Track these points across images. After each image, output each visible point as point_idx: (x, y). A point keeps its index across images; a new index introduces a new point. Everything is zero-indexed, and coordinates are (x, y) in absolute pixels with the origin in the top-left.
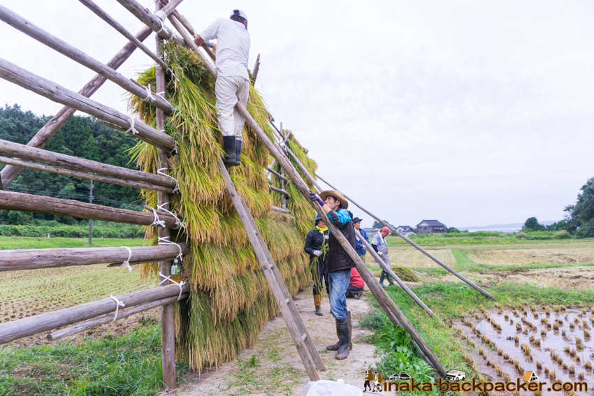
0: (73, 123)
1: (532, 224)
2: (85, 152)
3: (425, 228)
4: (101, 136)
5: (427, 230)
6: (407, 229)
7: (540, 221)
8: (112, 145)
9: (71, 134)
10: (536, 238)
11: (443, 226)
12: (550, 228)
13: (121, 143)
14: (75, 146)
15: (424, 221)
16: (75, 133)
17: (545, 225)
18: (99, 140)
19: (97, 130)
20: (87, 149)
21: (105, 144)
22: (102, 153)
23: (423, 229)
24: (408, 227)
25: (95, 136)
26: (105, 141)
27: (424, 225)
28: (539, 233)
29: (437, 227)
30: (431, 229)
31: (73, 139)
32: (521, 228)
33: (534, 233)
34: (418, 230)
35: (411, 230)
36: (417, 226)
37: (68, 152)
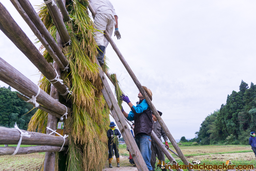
1: (183, 139)
7: (186, 138)
10: (186, 145)
12: (190, 141)
17: (188, 140)
28: (186, 143)
32: (179, 141)
33: (185, 143)
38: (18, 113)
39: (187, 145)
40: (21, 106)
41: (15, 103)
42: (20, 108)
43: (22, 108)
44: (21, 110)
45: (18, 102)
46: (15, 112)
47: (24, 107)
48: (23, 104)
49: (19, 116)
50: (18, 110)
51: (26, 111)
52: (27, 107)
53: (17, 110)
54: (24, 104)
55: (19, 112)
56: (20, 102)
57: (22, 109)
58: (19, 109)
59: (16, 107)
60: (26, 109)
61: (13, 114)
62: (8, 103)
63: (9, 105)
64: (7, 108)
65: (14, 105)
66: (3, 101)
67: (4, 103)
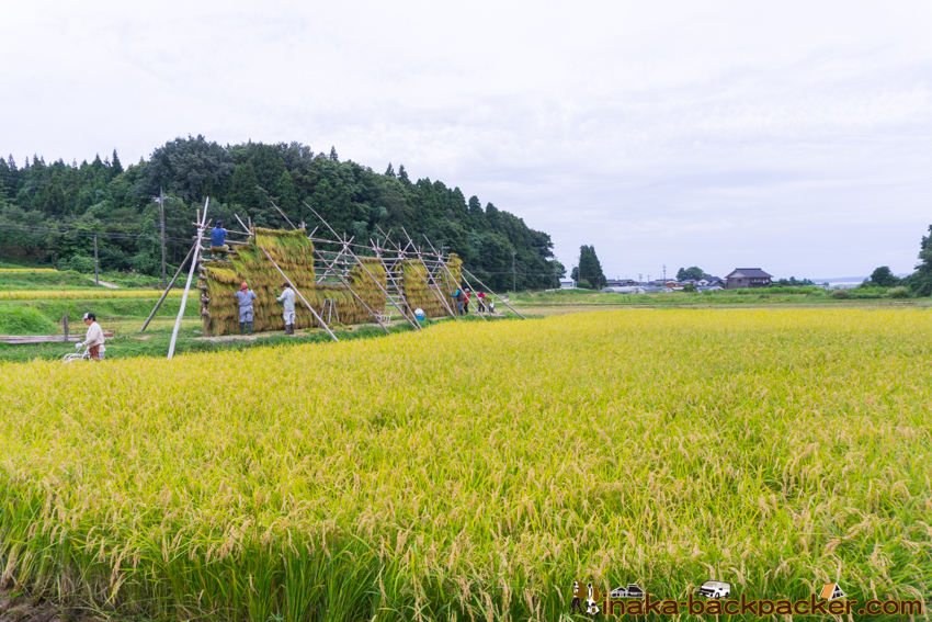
0: (263, 155)
1: (881, 276)
2: (280, 191)
3: (740, 280)
4: (296, 171)
5: (742, 284)
6: (714, 282)
8: (309, 180)
9: (263, 169)
11: (769, 277)
13: (319, 178)
14: (268, 184)
15: (737, 270)
16: (268, 167)
18: (293, 176)
19: (290, 162)
20: (281, 187)
21: (300, 180)
22: (298, 191)
23: (735, 283)
24: (716, 278)
25: (289, 170)
26: (300, 176)
27: (738, 275)
29: (757, 279)
30: (748, 281)
31: (265, 175)
34: (729, 283)
35: (720, 282)
36: (728, 277)
37: (262, 192)
38: (366, 221)
39: (865, 297)
40: (369, 199)
41: (355, 195)
42: (367, 207)
43: (372, 206)
44: (372, 212)
45: (360, 191)
46: (360, 218)
47: (375, 202)
48: (372, 194)
49: (370, 228)
50: (364, 212)
51: (382, 212)
52: (383, 204)
55: (368, 218)
56: (364, 191)
57: (372, 209)
58: (366, 209)
59: (358, 205)
60: (382, 208)
61: (356, 224)
62: (340, 198)
63: (342, 202)
64: (341, 211)
65: (353, 200)
66: (331, 195)
67: (332, 198)
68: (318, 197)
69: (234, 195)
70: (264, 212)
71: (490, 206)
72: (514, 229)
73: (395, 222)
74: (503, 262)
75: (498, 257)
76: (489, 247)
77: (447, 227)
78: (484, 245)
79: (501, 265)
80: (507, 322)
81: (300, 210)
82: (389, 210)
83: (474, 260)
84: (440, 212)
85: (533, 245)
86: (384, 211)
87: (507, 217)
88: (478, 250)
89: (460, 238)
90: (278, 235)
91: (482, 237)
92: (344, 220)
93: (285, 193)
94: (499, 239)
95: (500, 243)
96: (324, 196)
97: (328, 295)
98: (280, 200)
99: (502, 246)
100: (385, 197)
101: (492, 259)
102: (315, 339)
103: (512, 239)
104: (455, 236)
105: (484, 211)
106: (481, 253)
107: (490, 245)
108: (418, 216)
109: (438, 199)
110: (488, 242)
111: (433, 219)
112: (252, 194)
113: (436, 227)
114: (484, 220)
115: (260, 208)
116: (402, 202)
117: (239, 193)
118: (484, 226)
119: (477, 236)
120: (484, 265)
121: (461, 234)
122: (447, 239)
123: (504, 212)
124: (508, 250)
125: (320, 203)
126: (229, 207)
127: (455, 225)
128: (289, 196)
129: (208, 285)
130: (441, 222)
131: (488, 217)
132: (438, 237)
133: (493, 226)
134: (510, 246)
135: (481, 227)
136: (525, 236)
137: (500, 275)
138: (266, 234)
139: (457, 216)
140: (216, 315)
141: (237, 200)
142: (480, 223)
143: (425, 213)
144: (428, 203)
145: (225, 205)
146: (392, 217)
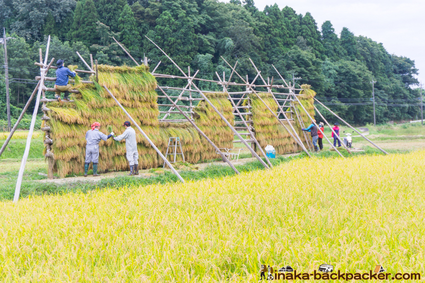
2: (122, 25)
8: (151, 13)
14: (110, 19)
20: (123, 22)
21: (142, 13)
22: (140, 25)
26: (142, 8)
31: (106, 10)
37: (103, 28)
38: (211, 53)
40: (214, 30)
41: (199, 26)
42: (212, 38)
43: (217, 37)
44: (217, 43)
45: (204, 22)
46: (204, 50)
47: (220, 32)
48: (216, 25)
49: (215, 60)
50: (209, 43)
51: (227, 43)
52: (228, 34)
53: (207, 45)
54: (219, 26)
55: (213, 50)
56: (208, 21)
57: (217, 41)
58: (210, 41)
59: (202, 36)
60: (227, 39)
61: (201, 57)
62: (183, 30)
63: (186, 34)
64: (184, 44)
65: (196, 32)
66: (173, 27)
67: (174, 31)
68: (160, 30)
69: (75, 32)
70: (106, 48)
71: (345, 32)
72: (372, 54)
73: (241, 53)
74: (361, 92)
75: (356, 87)
76: (345, 76)
77: (298, 57)
78: (340, 74)
79: (358, 96)
80: (367, 157)
81: (142, 45)
82: (235, 40)
83: (329, 91)
84: (290, 40)
85: (395, 72)
86: (229, 42)
87: (364, 42)
88: (332, 80)
89: (313, 67)
90: (121, 72)
91: (337, 65)
92: (188, 53)
93: (127, 27)
94: (356, 67)
95: (357, 72)
96: (167, 28)
97: (172, 133)
98: (122, 35)
99: (360, 75)
100: (230, 27)
101: (349, 89)
102: (160, 180)
103: (371, 66)
104: (306, 65)
105: (339, 37)
106: (336, 83)
107: (345, 74)
108: (267, 46)
109: (287, 26)
110: (343, 71)
111: (283, 48)
112: (93, 30)
113: (286, 57)
114: (339, 47)
115: (102, 44)
116: (249, 31)
117: (80, 30)
118: (338, 53)
119: (331, 65)
120: (339, 96)
121: (314, 63)
122: (298, 69)
123: (361, 38)
124: (366, 79)
125: (163, 36)
126: (71, 45)
127: (307, 54)
128: (131, 30)
129: (51, 125)
130: (291, 51)
131: (343, 43)
132: (289, 67)
133: (349, 53)
134: (369, 74)
135: (335, 55)
136: (385, 63)
137: (358, 107)
138: (109, 71)
139: (309, 44)
140: (60, 156)
141: (78, 37)
142: (335, 50)
143: (273, 42)
144: (277, 31)
145: (67, 43)
146: (238, 48)
